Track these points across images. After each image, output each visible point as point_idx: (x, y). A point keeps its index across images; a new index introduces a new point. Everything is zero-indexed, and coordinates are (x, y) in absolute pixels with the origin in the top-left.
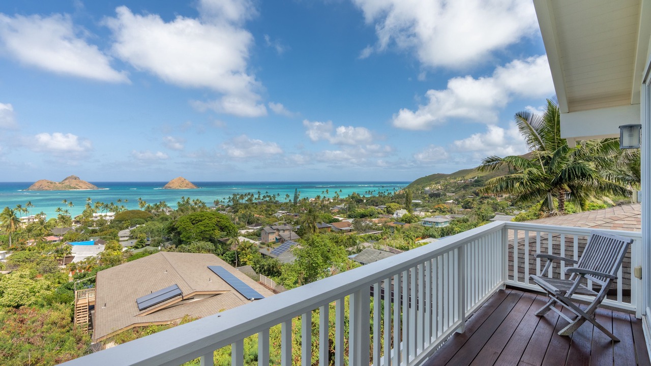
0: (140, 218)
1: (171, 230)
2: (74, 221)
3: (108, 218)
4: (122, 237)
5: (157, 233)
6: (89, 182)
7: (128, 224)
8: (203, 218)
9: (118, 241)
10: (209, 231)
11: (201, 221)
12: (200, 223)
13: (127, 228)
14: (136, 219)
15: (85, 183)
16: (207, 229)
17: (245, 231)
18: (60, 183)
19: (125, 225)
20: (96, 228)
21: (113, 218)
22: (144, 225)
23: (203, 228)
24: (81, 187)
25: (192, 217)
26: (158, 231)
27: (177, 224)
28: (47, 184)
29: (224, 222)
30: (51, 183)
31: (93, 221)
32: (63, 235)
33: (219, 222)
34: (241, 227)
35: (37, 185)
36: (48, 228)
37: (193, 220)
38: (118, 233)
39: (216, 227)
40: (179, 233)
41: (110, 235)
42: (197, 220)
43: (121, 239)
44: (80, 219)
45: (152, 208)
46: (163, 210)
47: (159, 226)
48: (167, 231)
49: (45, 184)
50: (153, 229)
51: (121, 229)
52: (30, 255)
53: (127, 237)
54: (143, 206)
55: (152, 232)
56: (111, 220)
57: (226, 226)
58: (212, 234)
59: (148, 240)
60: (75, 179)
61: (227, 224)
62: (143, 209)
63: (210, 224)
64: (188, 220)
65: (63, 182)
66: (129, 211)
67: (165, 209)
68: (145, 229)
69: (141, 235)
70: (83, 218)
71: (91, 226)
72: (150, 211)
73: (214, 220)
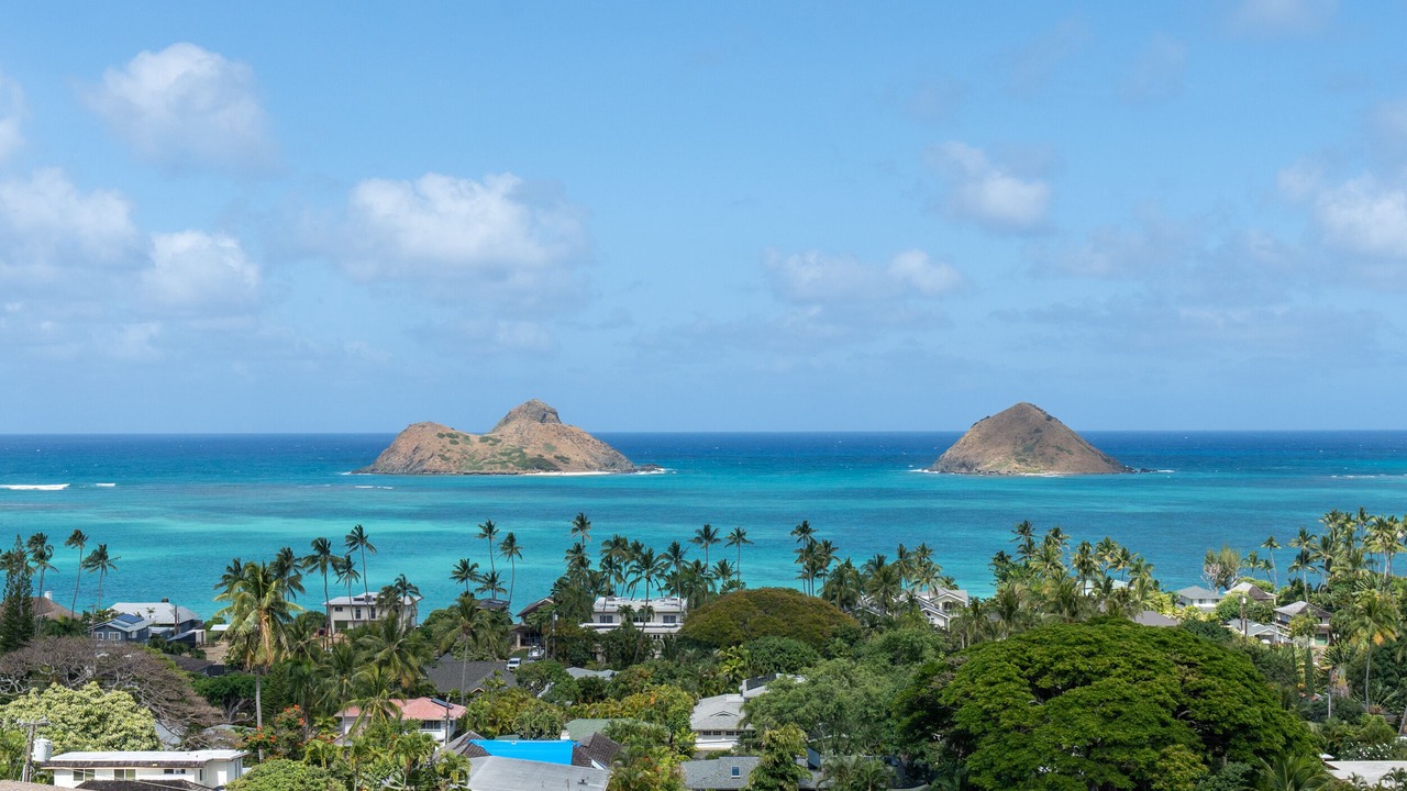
0: (796, 633)
1: (927, 720)
2: (520, 629)
3: (655, 627)
4: (706, 733)
5: (860, 732)
6: (596, 436)
7: (735, 663)
8: (1100, 663)
9: (688, 752)
10: (1132, 746)
11: (1088, 682)
12: (1077, 691)
13: (732, 685)
14: (775, 641)
15: (579, 440)
16: (1119, 735)
17: (1387, 766)
18: (484, 440)
19: (726, 669)
20: (601, 674)
21: (675, 628)
22: (800, 680)
23: (1093, 725)
24: (565, 460)
25: (1036, 652)
26: (865, 719)
27: (949, 689)
28: (436, 445)
29: (1228, 700)
30: (453, 438)
31: (592, 636)
32: (470, 697)
33: (1196, 693)
34: (1367, 740)
35: (404, 447)
36: (411, 659)
37: (1043, 671)
38: (688, 711)
39: (1178, 726)
40: (965, 741)
41: (650, 719)
42: (1063, 673)
43: (703, 744)
44: (541, 620)
45: (860, 581)
46: (912, 600)
47: (874, 690)
48: (906, 720)
49: (431, 443)
50: (840, 707)
51: (708, 688)
52: (308, 780)
53: (730, 733)
54: (813, 570)
55: (835, 721)
56: (667, 639)
57: (1244, 727)
58: (1151, 766)
59: (812, 767)
60: (543, 419)
61: (1252, 715)
62: (816, 588)
63: (1140, 706)
64: (1012, 669)
65: (496, 435)
66: (749, 594)
67: (924, 596)
68: (802, 703)
69: (777, 733)
70: (550, 617)
71: (581, 664)
72: (848, 602)
73: (1167, 682)
